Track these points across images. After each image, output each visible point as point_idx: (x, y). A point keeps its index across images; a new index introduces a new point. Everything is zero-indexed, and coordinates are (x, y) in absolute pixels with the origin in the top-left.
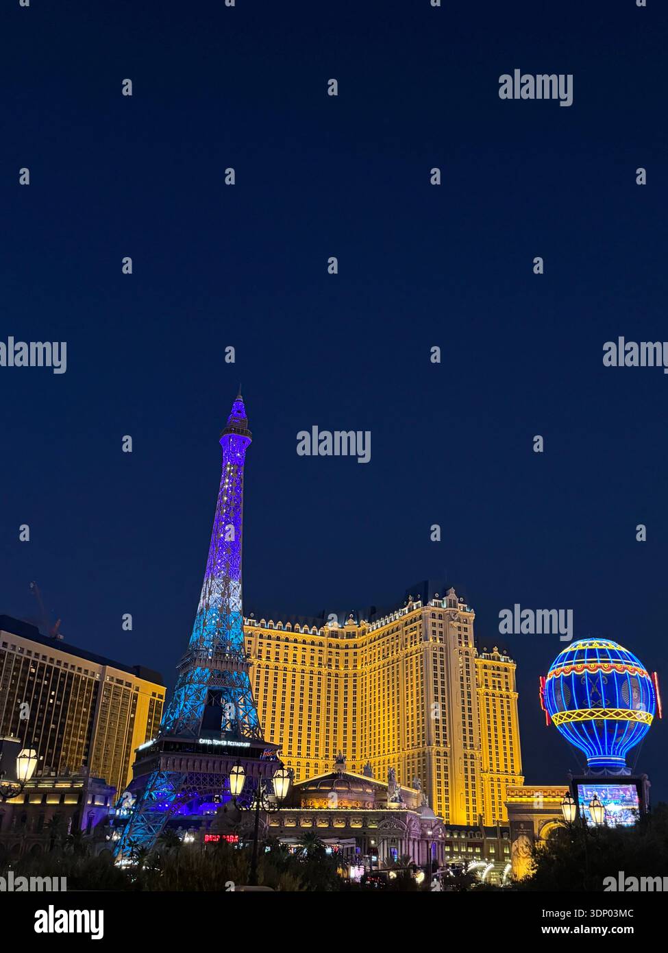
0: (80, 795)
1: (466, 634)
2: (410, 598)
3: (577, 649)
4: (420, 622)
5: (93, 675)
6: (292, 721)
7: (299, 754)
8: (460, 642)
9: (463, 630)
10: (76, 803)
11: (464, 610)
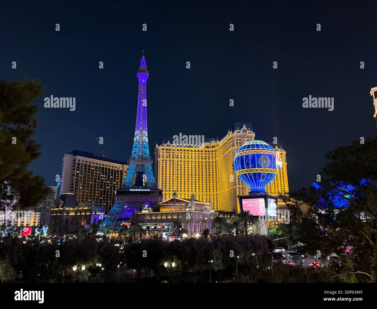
0: (90, 211)
4: (232, 139)
5: (119, 168)
10: (90, 214)
11: (251, 133)
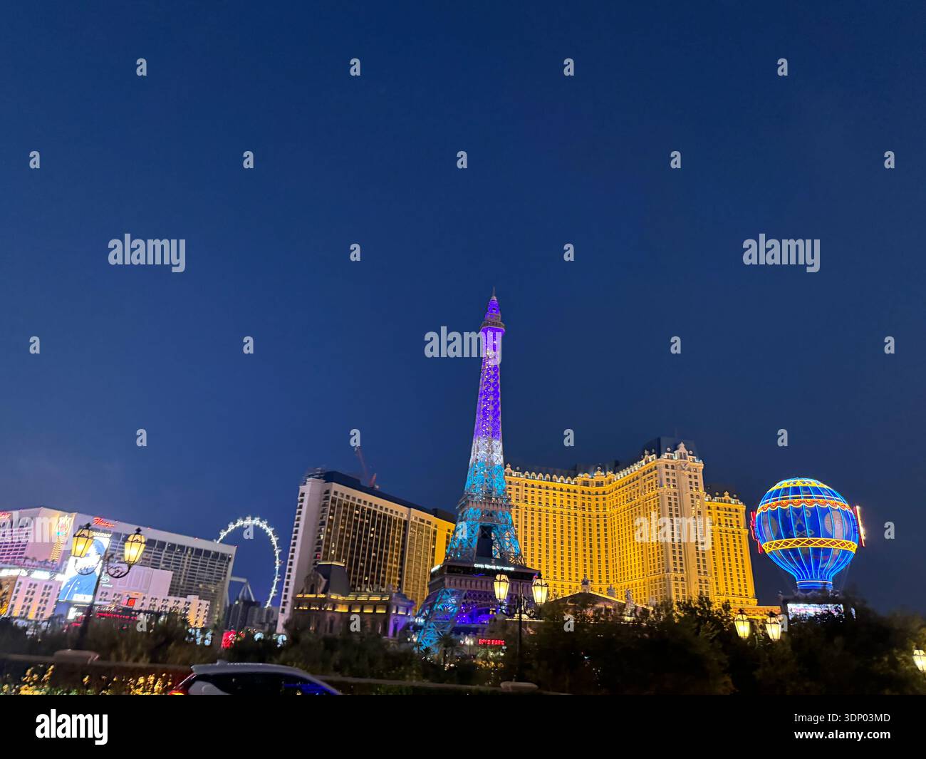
0: (388, 606)
1: (696, 480)
2: (646, 452)
3: (782, 487)
4: (655, 472)
5: (402, 515)
6: (555, 552)
7: (563, 578)
8: (691, 488)
9: (693, 477)
10: (384, 612)
11: (694, 462)
